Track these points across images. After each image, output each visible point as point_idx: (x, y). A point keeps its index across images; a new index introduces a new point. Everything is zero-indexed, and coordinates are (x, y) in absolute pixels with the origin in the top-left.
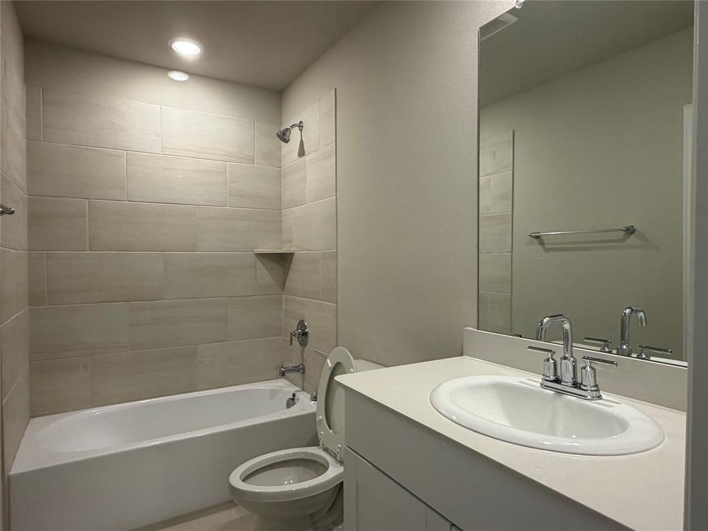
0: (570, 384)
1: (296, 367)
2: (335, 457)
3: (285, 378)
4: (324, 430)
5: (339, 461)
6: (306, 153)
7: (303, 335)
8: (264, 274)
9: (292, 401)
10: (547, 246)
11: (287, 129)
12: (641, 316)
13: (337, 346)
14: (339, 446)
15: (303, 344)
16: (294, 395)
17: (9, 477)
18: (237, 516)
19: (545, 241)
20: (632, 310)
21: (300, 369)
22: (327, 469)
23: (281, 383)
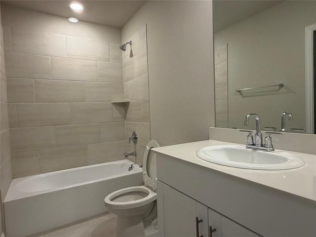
0: (260, 145)
1: (132, 153)
2: (151, 189)
3: (127, 159)
4: (146, 178)
5: (154, 191)
6: (133, 56)
7: (135, 138)
8: (116, 113)
9: (131, 168)
10: (244, 95)
11: (125, 45)
12: (290, 116)
13: (151, 140)
14: (154, 184)
15: (135, 143)
16: (132, 166)
17: (4, 203)
18: (108, 219)
19: (243, 93)
20: (286, 113)
21: (134, 154)
22: (148, 195)
23: (125, 161)
